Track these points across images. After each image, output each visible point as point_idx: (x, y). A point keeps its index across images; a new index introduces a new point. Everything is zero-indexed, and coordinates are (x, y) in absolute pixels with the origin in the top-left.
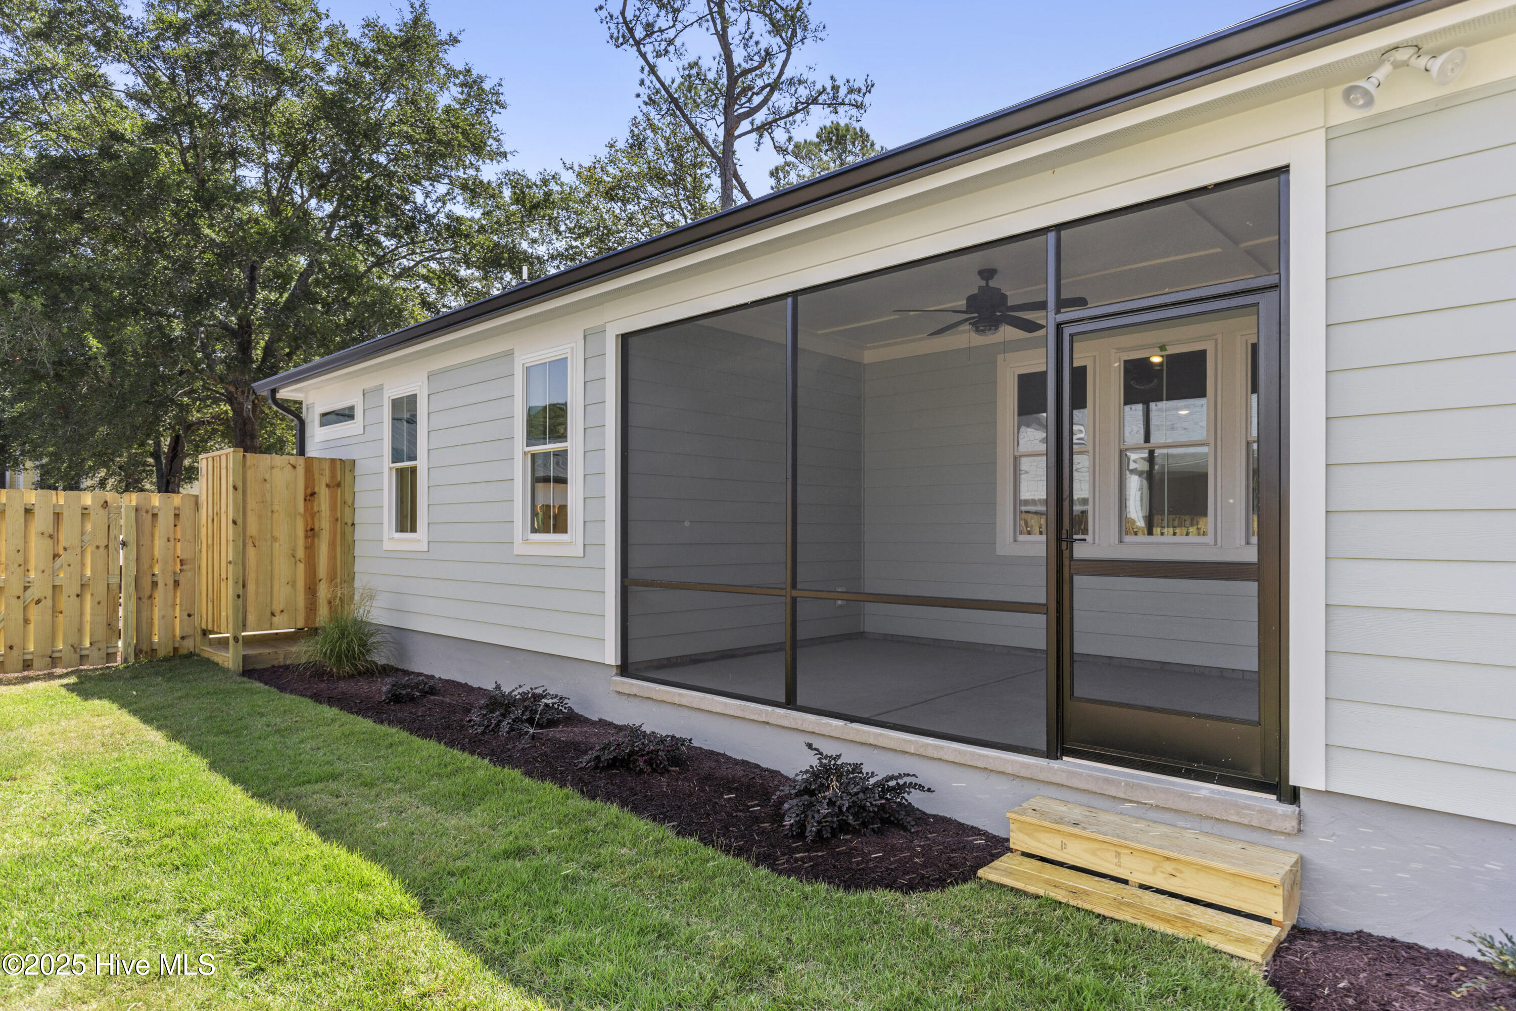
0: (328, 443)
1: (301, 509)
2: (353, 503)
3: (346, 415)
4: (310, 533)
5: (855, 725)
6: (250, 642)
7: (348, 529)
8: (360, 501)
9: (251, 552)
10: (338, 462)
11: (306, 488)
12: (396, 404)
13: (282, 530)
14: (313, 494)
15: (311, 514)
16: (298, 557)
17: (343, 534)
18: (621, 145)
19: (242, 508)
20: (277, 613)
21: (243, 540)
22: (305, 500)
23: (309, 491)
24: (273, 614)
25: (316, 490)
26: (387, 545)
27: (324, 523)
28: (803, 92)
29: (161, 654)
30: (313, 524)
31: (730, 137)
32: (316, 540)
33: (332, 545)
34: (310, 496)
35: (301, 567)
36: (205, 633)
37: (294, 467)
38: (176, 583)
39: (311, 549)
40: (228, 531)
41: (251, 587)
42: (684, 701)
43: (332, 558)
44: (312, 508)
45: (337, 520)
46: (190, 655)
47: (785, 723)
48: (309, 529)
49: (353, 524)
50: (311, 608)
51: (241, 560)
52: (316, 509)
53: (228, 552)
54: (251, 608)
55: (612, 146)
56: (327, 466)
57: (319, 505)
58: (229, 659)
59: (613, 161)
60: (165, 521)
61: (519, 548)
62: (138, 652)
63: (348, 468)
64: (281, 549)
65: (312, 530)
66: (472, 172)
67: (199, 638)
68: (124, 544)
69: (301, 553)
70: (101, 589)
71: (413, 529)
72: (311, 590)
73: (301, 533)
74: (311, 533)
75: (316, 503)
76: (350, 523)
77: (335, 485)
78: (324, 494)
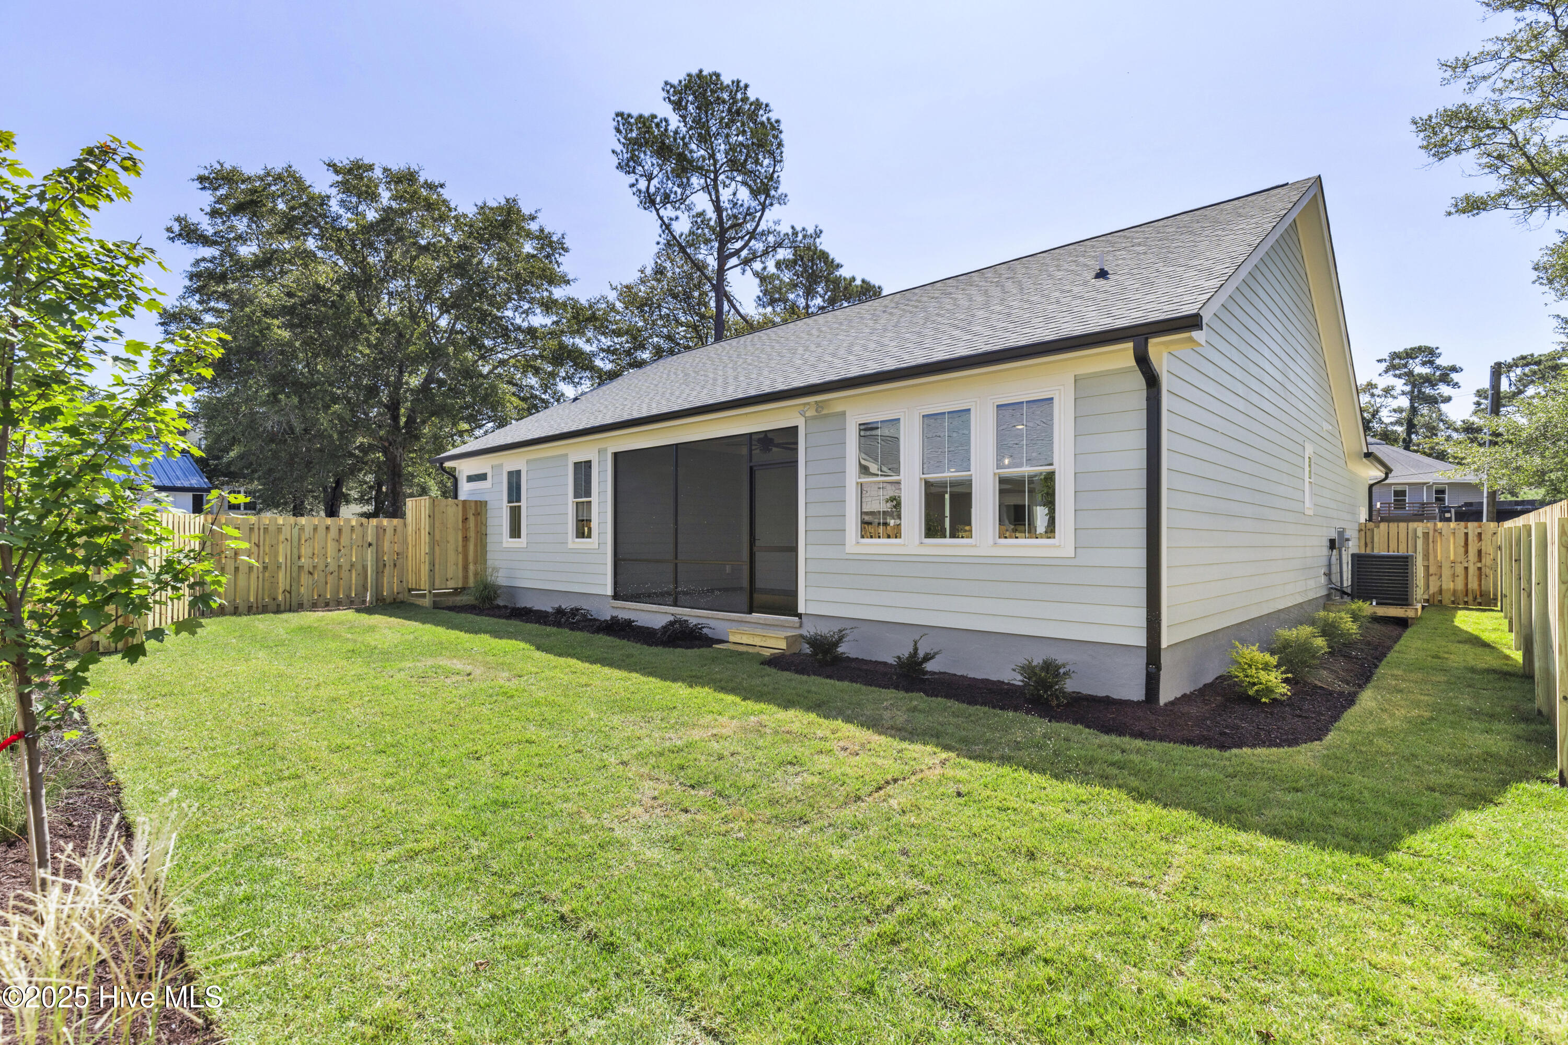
0: (472, 492)
1: (461, 527)
2: (486, 524)
3: (482, 477)
6: (436, 595)
7: (484, 537)
8: (490, 522)
9: (437, 548)
10: (479, 502)
11: (462, 516)
12: (510, 474)
13: (451, 538)
15: (465, 529)
16: (459, 551)
17: (481, 539)
18: (649, 271)
19: (432, 526)
20: (449, 580)
21: (433, 543)
22: (463, 522)
23: (464, 518)
24: (447, 582)
25: (467, 517)
26: (505, 545)
27: (472, 534)
28: (771, 239)
29: (388, 601)
30: (466, 534)
31: (721, 271)
32: (468, 543)
33: (476, 545)
34: (465, 520)
35: (461, 556)
36: (410, 590)
37: (457, 505)
38: (395, 565)
39: (465, 547)
40: (425, 537)
41: (437, 566)
43: (476, 551)
44: (466, 526)
45: (478, 532)
46: (402, 602)
48: (464, 537)
49: (487, 534)
50: (466, 577)
51: (432, 553)
52: (468, 527)
53: (425, 548)
54: (437, 576)
55: (642, 272)
56: (473, 505)
58: (427, 602)
59: (643, 282)
60: (390, 532)
61: (570, 546)
62: (377, 600)
63: (483, 505)
64: (451, 547)
65: (466, 537)
66: (545, 294)
67: (406, 594)
68: (370, 545)
69: (460, 549)
70: (359, 567)
71: (519, 537)
72: (466, 568)
73: (460, 539)
74: (466, 539)
75: (468, 524)
76: (485, 534)
77: (477, 514)
78: (472, 519)
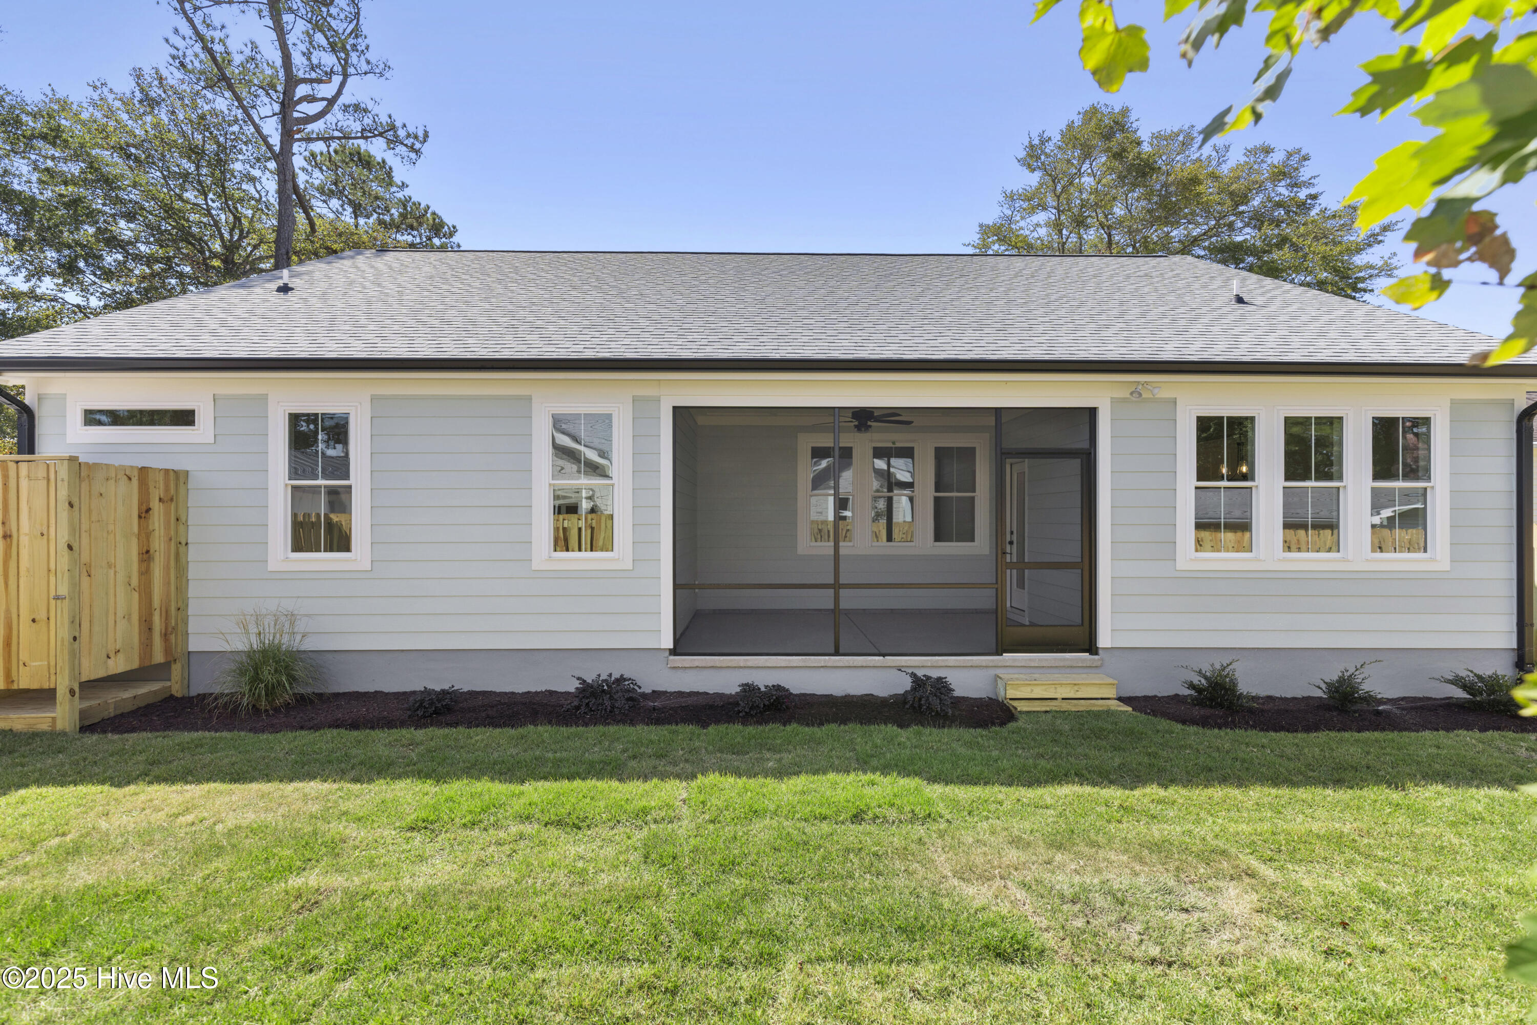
1: (136, 529)
2: (187, 521)
4: (145, 556)
5: (887, 658)
7: (182, 549)
9: (86, 583)
10: (172, 473)
11: (140, 503)
13: (115, 555)
14: (148, 510)
15: (145, 535)
16: (133, 586)
17: (177, 555)
19: (77, 530)
20: (112, 655)
22: (140, 517)
23: (144, 508)
24: (108, 657)
25: (151, 506)
26: (276, 566)
27: (158, 545)
30: (149, 546)
32: (152, 564)
33: (167, 568)
34: (145, 513)
35: (136, 597)
37: (130, 479)
39: (145, 574)
41: (87, 627)
42: (750, 664)
43: (166, 583)
44: (148, 526)
45: (171, 539)
47: (841, 664)
48: (144, 551)
49: (187, 544)
50: (146, 645)
51: (76, 593)
52: (151, 528)
54: (86, 652)
56: (161, 478)
57: (154, 523)
58: (64, 719)
61: (541, 565)
63: (182, 480)
64: (116, 580)
65: (148, 552)
69: (135, 580)
73: (135, 555)
75: (150, 521)
76: (184, 543)
77: (169, 499)
78: (158, 510)
